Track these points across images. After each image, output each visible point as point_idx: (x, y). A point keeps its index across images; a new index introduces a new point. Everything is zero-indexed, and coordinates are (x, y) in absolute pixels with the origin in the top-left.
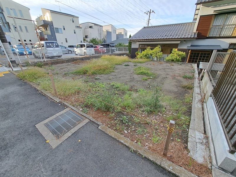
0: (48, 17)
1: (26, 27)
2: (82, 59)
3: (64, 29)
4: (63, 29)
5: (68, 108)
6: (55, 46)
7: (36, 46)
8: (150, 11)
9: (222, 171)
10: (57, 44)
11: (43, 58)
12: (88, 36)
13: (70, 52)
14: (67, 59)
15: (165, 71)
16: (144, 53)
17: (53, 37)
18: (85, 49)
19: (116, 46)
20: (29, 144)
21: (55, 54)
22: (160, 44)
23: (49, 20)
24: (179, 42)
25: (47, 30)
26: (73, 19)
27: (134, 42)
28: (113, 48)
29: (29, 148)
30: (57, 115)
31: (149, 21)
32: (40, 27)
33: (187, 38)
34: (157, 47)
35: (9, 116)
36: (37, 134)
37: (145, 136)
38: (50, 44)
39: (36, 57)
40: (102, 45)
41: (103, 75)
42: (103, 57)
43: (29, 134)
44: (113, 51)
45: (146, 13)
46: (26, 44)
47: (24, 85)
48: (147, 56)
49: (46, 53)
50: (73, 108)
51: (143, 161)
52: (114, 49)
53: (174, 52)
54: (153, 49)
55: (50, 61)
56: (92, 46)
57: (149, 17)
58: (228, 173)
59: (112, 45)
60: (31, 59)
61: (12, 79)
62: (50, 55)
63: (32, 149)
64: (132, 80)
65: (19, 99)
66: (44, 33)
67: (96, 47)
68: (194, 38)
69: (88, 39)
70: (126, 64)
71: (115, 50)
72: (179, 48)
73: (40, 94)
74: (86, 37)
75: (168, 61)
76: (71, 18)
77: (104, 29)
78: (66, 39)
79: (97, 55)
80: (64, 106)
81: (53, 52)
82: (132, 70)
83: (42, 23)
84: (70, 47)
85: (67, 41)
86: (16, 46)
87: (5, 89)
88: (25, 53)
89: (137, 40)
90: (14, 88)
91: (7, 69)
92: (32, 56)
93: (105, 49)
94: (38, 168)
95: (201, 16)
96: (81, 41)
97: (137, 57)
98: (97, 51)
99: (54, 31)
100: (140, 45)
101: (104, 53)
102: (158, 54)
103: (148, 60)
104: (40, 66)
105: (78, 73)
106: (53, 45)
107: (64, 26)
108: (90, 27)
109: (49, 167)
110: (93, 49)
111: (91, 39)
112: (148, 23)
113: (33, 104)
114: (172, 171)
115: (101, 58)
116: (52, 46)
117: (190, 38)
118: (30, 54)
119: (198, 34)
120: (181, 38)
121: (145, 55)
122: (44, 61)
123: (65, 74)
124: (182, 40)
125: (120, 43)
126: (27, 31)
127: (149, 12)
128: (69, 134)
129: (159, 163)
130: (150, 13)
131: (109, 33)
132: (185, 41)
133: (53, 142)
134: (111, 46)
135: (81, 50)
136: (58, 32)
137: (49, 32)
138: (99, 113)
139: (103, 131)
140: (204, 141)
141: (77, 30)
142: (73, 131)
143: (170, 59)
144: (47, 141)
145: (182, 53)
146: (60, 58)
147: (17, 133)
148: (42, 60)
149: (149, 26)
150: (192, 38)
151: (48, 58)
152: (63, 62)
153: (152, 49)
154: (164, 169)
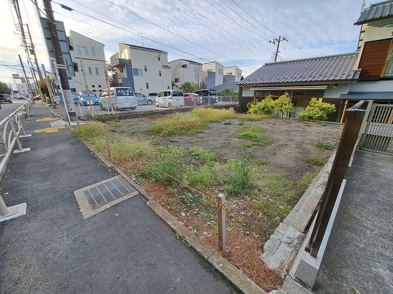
0: (126, 55)
1: (96, 69)
2: (164, 113)
3: (146, 70)
4: (144, 70)
5: (119, 176)
6: (128, 94)
7: (104, 93)
8: (278, 39)
9: (298, 284)
10: (131, 91)
11: (110, 110)
12: (178, 79)
13: (150, 102)
14: (142, 113)
15: (289, 135)
16: (261, 104)
17: (130, 81)
18: (169, 98)
19: (219, 94)
20: (61, 210)
21: (127, 105)
22: (288, 91)
23: (127, 58)
24: (324, 87)
25: (122, 72)
26: (159, 56)
27: (246, 87)
28: (214, 97)
29: (59, 214)
30: (103, 182)
31: (277, 54)
32: (115, 68)
33: (340, 80)
34: (283, 96)
35: (50, 177)
36: (73, 201)
37: (209, 223)
38: (122, 91)
39: (104, 109)
40: (197, 93)
41: (185, 136)
42: (195, 110)
43: (64, 200)
44: (214, 101)
45: (272, 41)
46: (94, 91)
47: (77, 144)
48: (266, 109)
49: (116, 104)
50: (124, 176)
51: (187, 251)
52: (216, 99)
53: (313, 104)
54: (277, 98)
55: (120, 114)
56: (181, 95)
57: (278, 47)
58: (307, 288)
59: (213, 92)
60: (95, 111)
61: (66, 135)
62: (120, 107)
63: (62, 216)
64: (225, 146)
65: (65, 160)
66: (118, 77)
67: (188, 95)
68: (352, 80)
69: (179, 84)
70: (227, 121)
71: (217, 101)
72: (325, 97)
73: (91, 155)
74: (177, 80)
75: (303, 119)
76: (157, 54)
77: (205, 68)
78: (147, 84)
79: (188, 107)
80: (115, 173)
81: (126, 101)
82: (232, 131)
83: (118, 63)
84: (151, 95)
85: (148, 87)
86: (81, 94)
87: (54, 147)
88: (88, 103)
89: (251, 84)
90: (65, 147)
91: (64, 123)
92: (98, 107)
93: (201, 98)
94: (61, 235)
95: (366, 43)
96: (168, 87)
97: (250, 111)
98: (187, 102)
99: (132, 72)
100: (255, 92)
101: (198, 104)
102: (284, 106)
103: (267, 116)
104: (103, 121)
105: (149, 133)
106: (126, 93)
107: (145, 66)
108: (184, 66)
109: (72, 237)
110: (182, 98)
111: (183, 83)
112: (276, 58)
113: (79, 167)
114: (220, 269)
115: (192, 111)
116: (124, 94)
117: (346, 80)
118: (96, 104)
119: (360, 74)
120: (328, 81)
121: (263, 108)
122: (112, 114)
123: (133, 133)
124: (331, 83)
125: (228, 88)
126: (97, 74)
127: (276, 40)
128: (108, 206)
129: (206, 257)
130: (279, 42)
131: (211, 74)
132: (336, 85)
133: (87, 211)
134: (210, 93)
135: (165, 100)
136: (137, 74)
137: (125, 75)
138: (156, 186)
139: (150, 208)
140: (296, 242)
141: (164, 71)
142: (114, 203)
143: (305, 116)
144: (80, 211)
145: (329, 105)
146: (133, 111)
147: (52, 197)
148: (109, 113)
149: (277, 61)
150: (350, 80)
151: (118, 110)
152: (136, 116)
153: (274, 99)
154: (211, 265)
